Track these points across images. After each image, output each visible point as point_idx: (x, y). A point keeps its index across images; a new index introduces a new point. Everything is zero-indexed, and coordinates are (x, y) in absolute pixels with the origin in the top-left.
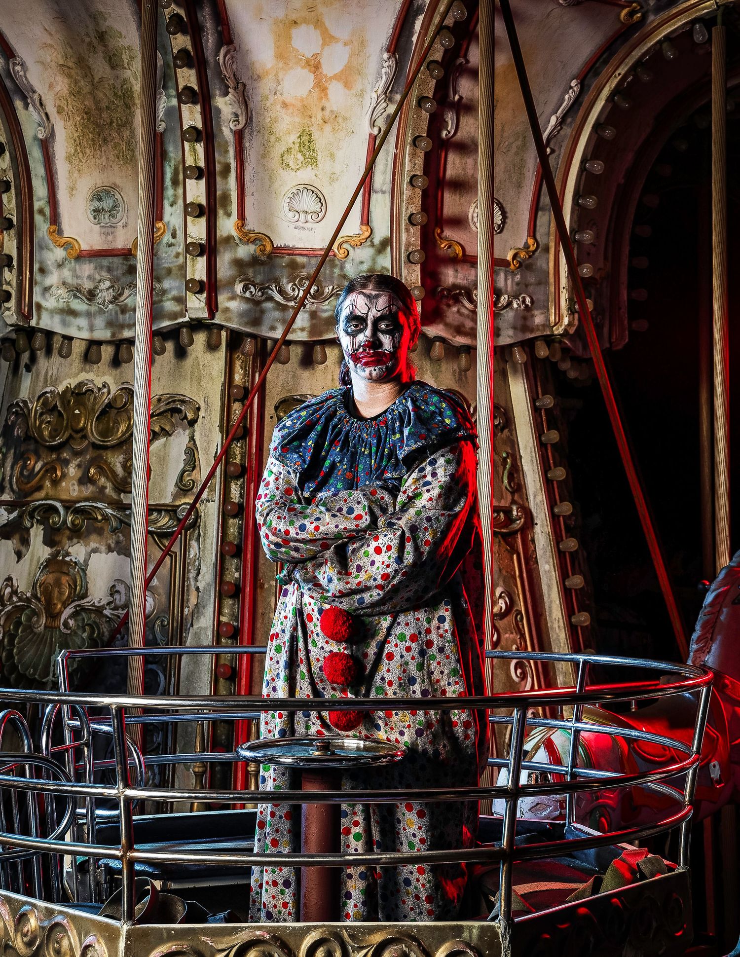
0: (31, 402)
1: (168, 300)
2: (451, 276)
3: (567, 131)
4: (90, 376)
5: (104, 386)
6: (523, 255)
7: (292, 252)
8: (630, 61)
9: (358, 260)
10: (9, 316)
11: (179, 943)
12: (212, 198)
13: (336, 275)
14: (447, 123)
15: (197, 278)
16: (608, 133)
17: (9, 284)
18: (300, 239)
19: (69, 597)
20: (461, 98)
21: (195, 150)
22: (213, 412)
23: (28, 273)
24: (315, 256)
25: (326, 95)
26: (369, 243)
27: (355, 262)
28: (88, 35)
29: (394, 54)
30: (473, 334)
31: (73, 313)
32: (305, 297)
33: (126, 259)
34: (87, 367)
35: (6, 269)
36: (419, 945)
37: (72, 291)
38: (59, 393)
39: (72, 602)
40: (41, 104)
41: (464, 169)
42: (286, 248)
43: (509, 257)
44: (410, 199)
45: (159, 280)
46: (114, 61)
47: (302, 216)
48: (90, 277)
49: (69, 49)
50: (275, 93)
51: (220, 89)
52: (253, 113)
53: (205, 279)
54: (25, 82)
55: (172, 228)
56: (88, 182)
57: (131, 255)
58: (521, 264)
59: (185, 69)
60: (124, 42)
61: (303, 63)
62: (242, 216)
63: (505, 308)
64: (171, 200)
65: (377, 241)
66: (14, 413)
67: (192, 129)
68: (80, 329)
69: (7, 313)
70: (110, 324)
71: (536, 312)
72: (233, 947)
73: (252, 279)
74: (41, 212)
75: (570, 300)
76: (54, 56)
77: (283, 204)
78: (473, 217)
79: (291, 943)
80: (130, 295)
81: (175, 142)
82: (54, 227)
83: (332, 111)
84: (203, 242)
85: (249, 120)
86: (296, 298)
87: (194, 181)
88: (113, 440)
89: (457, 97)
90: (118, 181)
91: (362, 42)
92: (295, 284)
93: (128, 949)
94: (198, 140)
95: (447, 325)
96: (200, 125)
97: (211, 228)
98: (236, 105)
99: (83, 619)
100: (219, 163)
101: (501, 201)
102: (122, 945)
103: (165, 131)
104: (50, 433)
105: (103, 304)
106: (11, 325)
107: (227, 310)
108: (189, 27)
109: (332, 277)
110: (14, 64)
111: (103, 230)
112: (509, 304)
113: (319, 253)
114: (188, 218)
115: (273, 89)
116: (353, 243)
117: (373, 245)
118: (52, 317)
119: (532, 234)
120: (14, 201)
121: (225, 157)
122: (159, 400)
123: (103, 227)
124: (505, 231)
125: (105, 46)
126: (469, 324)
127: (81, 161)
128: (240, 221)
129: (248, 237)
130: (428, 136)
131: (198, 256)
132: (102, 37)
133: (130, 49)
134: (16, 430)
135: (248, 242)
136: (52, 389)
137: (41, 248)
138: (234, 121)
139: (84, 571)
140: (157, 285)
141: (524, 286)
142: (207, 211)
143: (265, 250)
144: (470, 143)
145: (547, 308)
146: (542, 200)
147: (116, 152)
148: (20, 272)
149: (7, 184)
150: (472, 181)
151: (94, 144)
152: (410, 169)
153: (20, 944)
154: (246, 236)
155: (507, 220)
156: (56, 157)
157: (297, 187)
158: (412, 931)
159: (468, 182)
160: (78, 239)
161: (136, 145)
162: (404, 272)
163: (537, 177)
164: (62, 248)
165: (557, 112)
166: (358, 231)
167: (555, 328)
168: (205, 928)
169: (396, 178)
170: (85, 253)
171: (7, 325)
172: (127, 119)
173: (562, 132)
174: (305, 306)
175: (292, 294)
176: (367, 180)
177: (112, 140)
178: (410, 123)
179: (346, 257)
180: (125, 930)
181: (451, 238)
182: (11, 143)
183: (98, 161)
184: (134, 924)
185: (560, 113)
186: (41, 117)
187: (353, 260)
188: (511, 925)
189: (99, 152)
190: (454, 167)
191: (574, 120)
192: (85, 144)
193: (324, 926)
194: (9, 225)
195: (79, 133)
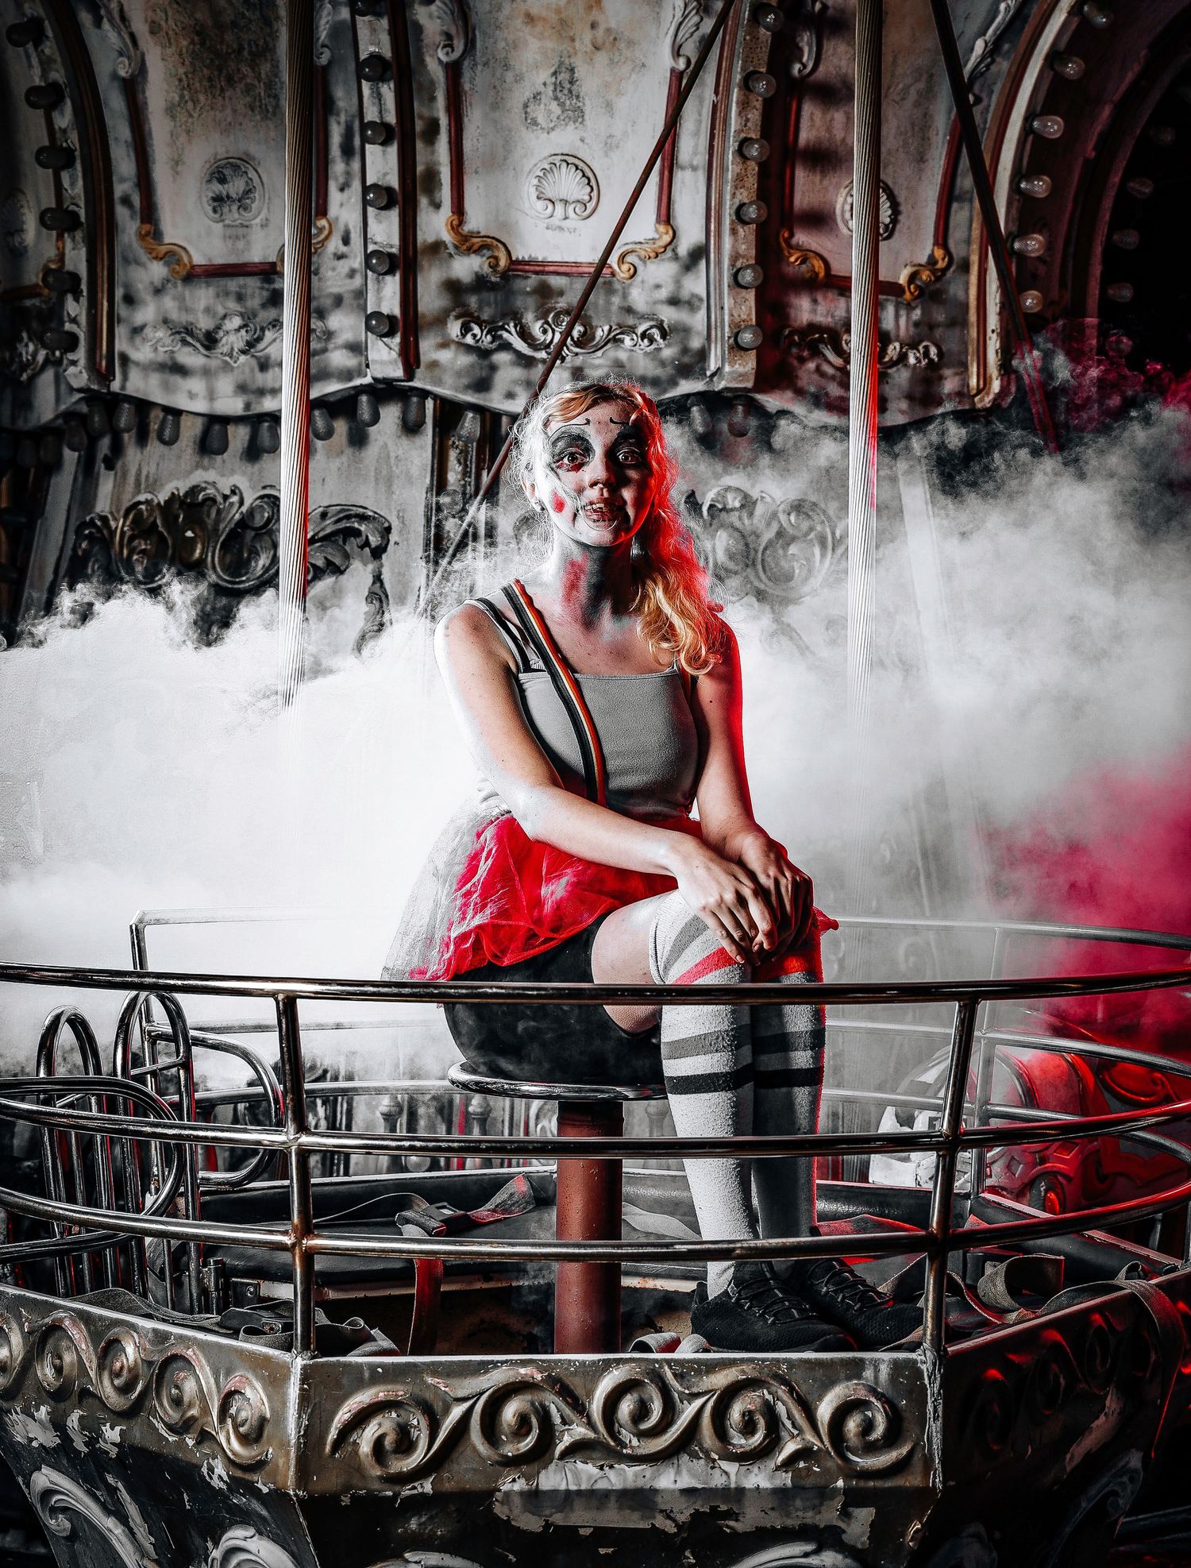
0: (116, 519)
1: (337, 348)
2: (805, 310)
3: (1003, 65)
4: (210, 475)
5: (233, 492)
6: (925, 275)
7: (541, 268)
9: (652, 281)
10: (75, 376)
11: (390, 1387)
12: (409, 177)
13: (614, 308)
14: (801, 50)
15: (385, 311)
16: (1071, 69)
17: (74, 321)
18: (556, 247)
20: (825, 7)
21: (378, 96)
22: (412, 535)
23: (105, 304)
24: (581, 275)
25: (599, 2)
26: (669, 254)
27: (646, 285)
30: (842, 407)
31: (180, 370)
32: (563, 343)
33: (267, 280)
34: (206, 461)
35: (70, 299)
36: (791, 1390)
37: (179, 333)
38: (159, 503)
40: (123, 19)
41: (829, 130)
42: (532, 262)
43: (902, 280)
44: (739, 180)
45: (322, 315)
47: (559, 207)
48: (208, 310)
52: (477, 33)
53: (397, 312)
55: (342, 227)
56: (201, 153)
57: (274, 272)
58: (921, 291)
62: (459, 209)
63: (893, 364)
64: (341, 180)
65: (683, 249)
66: (86, 537)
67: (376, 61)
68: (192, 396)
69: (72, 370)
70: (242, 388)
71: (946, 372)
72: (481, 1394)
73: (476, 314)
74: (126, 201)
75: (1004, 351)
77: (529, 189)
78: (843, 212)
79: (577, 1385)
80: (274, 340)
81: (346, 82)
82: (147, 227)
83: (608, 30)
84: (395, 250)
85: (470, 45)
86: (548, 346)
87: (378, 147)
88: (248, 580)
89: (818, 6)
90: (254, 149)
92: (547, 323)
93: (304, 1398)
94: (384, 79)
95: (799, 392)
96: (387, 53)
97: (408, 227)
98: (448, 19)
100: (421, 117)
101: (890, 183)
102: (293, 1391)
103: (330, 62)
104: (146, 569)
105: (230, 355)
106: (80, 390)
107: (434, 365)
109: (607, 310)
111: (229, 232)
112: (902, 358)
113: (585, 270)
114: (370, 210)
116: (643, 253)
117: (676, 257)
118: (146, 377)
119: (940, 241)
120: (80, 182)
121: (431, 108)
122: (324, 515)
123: (229, 226)
124: (896, 234)
126: (834, 390)
127: (191, 116)
128: (455, 217)
129: (468, 243)
130: (768, 72)
131: (386, 273)
134: (90, 564)
135: (471, 251)
136: (149, 496)
137: (127, 261)
140: (315, 324)
141: (926, 329)
142: (400, 198)
143: (497, 265)
144: (839, 85)
145: (964, 366)
146: (959, 180)
147: (248, 99)
148: (93, 304)
149: (70, 152)
150: (841, 150)
151: (212, 86)
152: (739, 127)
153: (107, 1390)
154: (466, 241)
155: (901, 218)
156: (150, 109)
157: (551, 159)
158: (779, 1369)
159: (836, 152)
160: (189, 248)
161: (282, 88)
162: (728, 302)
163: (950, 142)
164: (161, 263)
165: (984, 34)
166: (652, 234)
167: (976, 399)
168: (433, 1363)
169: (715, 143)
170: (198, 270)
171: (72, 390)
172: (266, 42)
173: (993, 68)
174: (563, 359)
175: (542, 339)
176: (667, 146)
177: (241, 80)
178: (739, 49)
179: (632, 277)
180: (299, 1367)
181: (806, 246)
182: (73, 85)
183: (219, 115)
184: (314, 1357)
185: (991, 34)
186: (123, 39)
187: (643, 282)
188: (943, 1357)
189: (220, 99)
190: (812, 126)
191: (1014, 47)
192: (197, 85)
193: (632, 1360)
194: (73, 222)
195: (188, 68)
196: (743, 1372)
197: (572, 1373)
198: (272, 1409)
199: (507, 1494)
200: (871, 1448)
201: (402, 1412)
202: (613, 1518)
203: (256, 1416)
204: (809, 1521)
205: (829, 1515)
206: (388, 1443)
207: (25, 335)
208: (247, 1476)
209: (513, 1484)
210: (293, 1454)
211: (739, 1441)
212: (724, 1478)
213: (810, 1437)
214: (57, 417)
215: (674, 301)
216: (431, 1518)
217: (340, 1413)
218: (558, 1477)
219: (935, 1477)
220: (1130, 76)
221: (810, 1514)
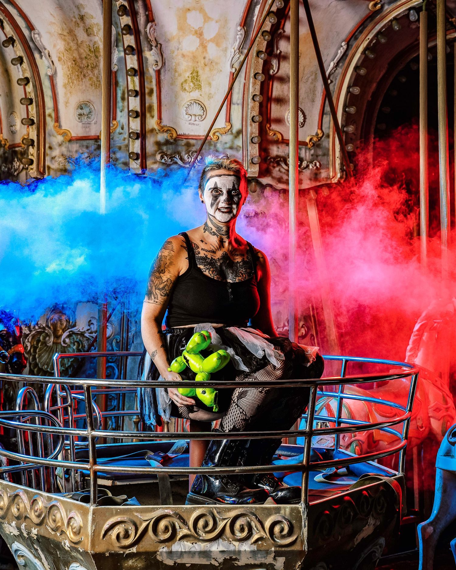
1: (119, 164)
3: (340, 70)
6: (315, 139)
7: (187, 137)
8: (375, 31)
9: (224, 141)
10: (32, 173)
11: (122, 516)
12: (143, 107)
13: (212, 150)
14: (273, 65)
15: (135, 152)
16: (362, 72)
17: (32, 155)
18: (192, 130)
19: (66, 326)
20: (281, 52)
21: (134, 81)
23: (43, 149)
24: (200, 139)
25: (206, 50)
26: (230, 132)
28: (74, 17)
29: (243, 27)
30: (287, 182)
32: (194, 162)
33: (95, 141)
35: (31, 147)
36: (256, 517)
37: (66, 159)
39: (68, 329)
40: (49, 56)
41: (282, 91)
42: (184, 135)
43: (307, 141)
44: (253, 108)
45: (114, 153)
46: (88, 31)
47: (193, 117)
48: (77, 151)
49: (64, 25)
50: (178, 49)
51: (148, 47)
52: (166, 60)
53: (139, 152)
54: (41, 44)
55: (121, 124)
56: (75, 100)
57: (98, 139)
58: (314, 144)
59: (128, 35)
60: (94, 21)
61: (193, 32)
62: (160, 118)
63: (305, 168)
64: (121, 108)
65: (234, 131)
67: (132, 70)
69: (31, 171)
71: (322, 171)
72: (152, 519)
73: (165, 152)
74: (50, 115)
75: (342, 164)
76: (56, 29)
77: (183, 111)
78: (287, 118)
79: (185, 516)
81: (123, 76)
82: (57, 124)
83: (209, 59)
84: (139, 132)
85: (164, 64)
86: (189, 163)
87: (133, 98)
89: (278, 52)
90: (92, 98)
91: (226, 20)
92: (189, 155)
93: (94, 520)
94: (135, 75)
95: (273, 178)
96: (136, 67)
97: (143, 124)
98: (156, 56)
99: (74, 339)
100: (147, 88)
101: (303, 109)
102: (90, 517)
103: (117, 70)
106: (34, 178)
107: (152, 169)
108: (130, 12)
109: (209, 151)
110: (34, 34)
111: (84, 125)
112: (308, 166)
113: (202, 138)
114: (130, 118)
115: (177, 48)
116: (221, 132)
117: (232, 133)
118: (56, 173)
119: (320, 128)
120: (35, 109)
121: (151, 85)
123: (84, 124)
124: (305, 126)
125: (84, 23)
126: (285, 177)
127: (71, 88)
128: (159, 121)
129: (164, 129)
130: (263, 72)
131: (136, 139)
132: (82, 18)
133: (97, 24)
135: (164, 132)
137: (50, 135)
138: (156, 65)
139: (74, 312)
140: (112, 155)
141: (315, 157)
142: (140, 114)
143: (173, 136)
144: (286, 77)
145: (328, 168)
146: (326, 108)
147: (90, 82)
148: (38, 149)
149: (31, 100)
150: (287, 98)
151: (78, 78)
152: (252, 91)
153: (33, 516)
154: (162, 128)
155: (306, 120)
156: (58, 85)
157: (190, 101)
158: (252, 510)
159: (285, 99)
160: (70, 131)
161: (101, 78)
162: (249, 148)
163: (323, 96)
164: (61, 136)
165: (333, 60)
166: (224, 126)
167: (332, 180)
168: (136, 508)
169: (245, 96)
170: (74, 138)
172: (96, 64)
173: (337, 71)
174: (194, 167)
175: (187, 160)
176: (229, 97)
177: (88, 76)
178: (253, 65)
179: (217, 140)
180: (92, 509)
181: (275, 130)
182: (33, 78)
183: (81, 87)
184: (97, 506)
185: (336, 60)
186: (49, 63)
187: (221, 142)
188: (307, 506)
189: (81, 82)
190: (277, 90)
191: (343, 64)
192: (74, 77)
193: (203, 507)
194: (32, 123)
195: (71, 72)
196: (240, 511)
197: (183, 512)
198: (83, 523)
199: (161, 552)
200: (283, 537)
201: (126, 524)
202: (197, 561)
203: (78, 526)
204: (263, 562)
205: (269, 560)
206: (122, 535)
207: (16, 159)
208: (76, 546)
209: (163, 549)
210: (90, 539)
211: (239, 535)
212: (234, 547)
213: (263, 533)
215: (231, 148)
216: (136, 560)
217: (105, 525)
218: (178, 547)
219: (305, 547)
220: (382, 74)
221: (263, 559)
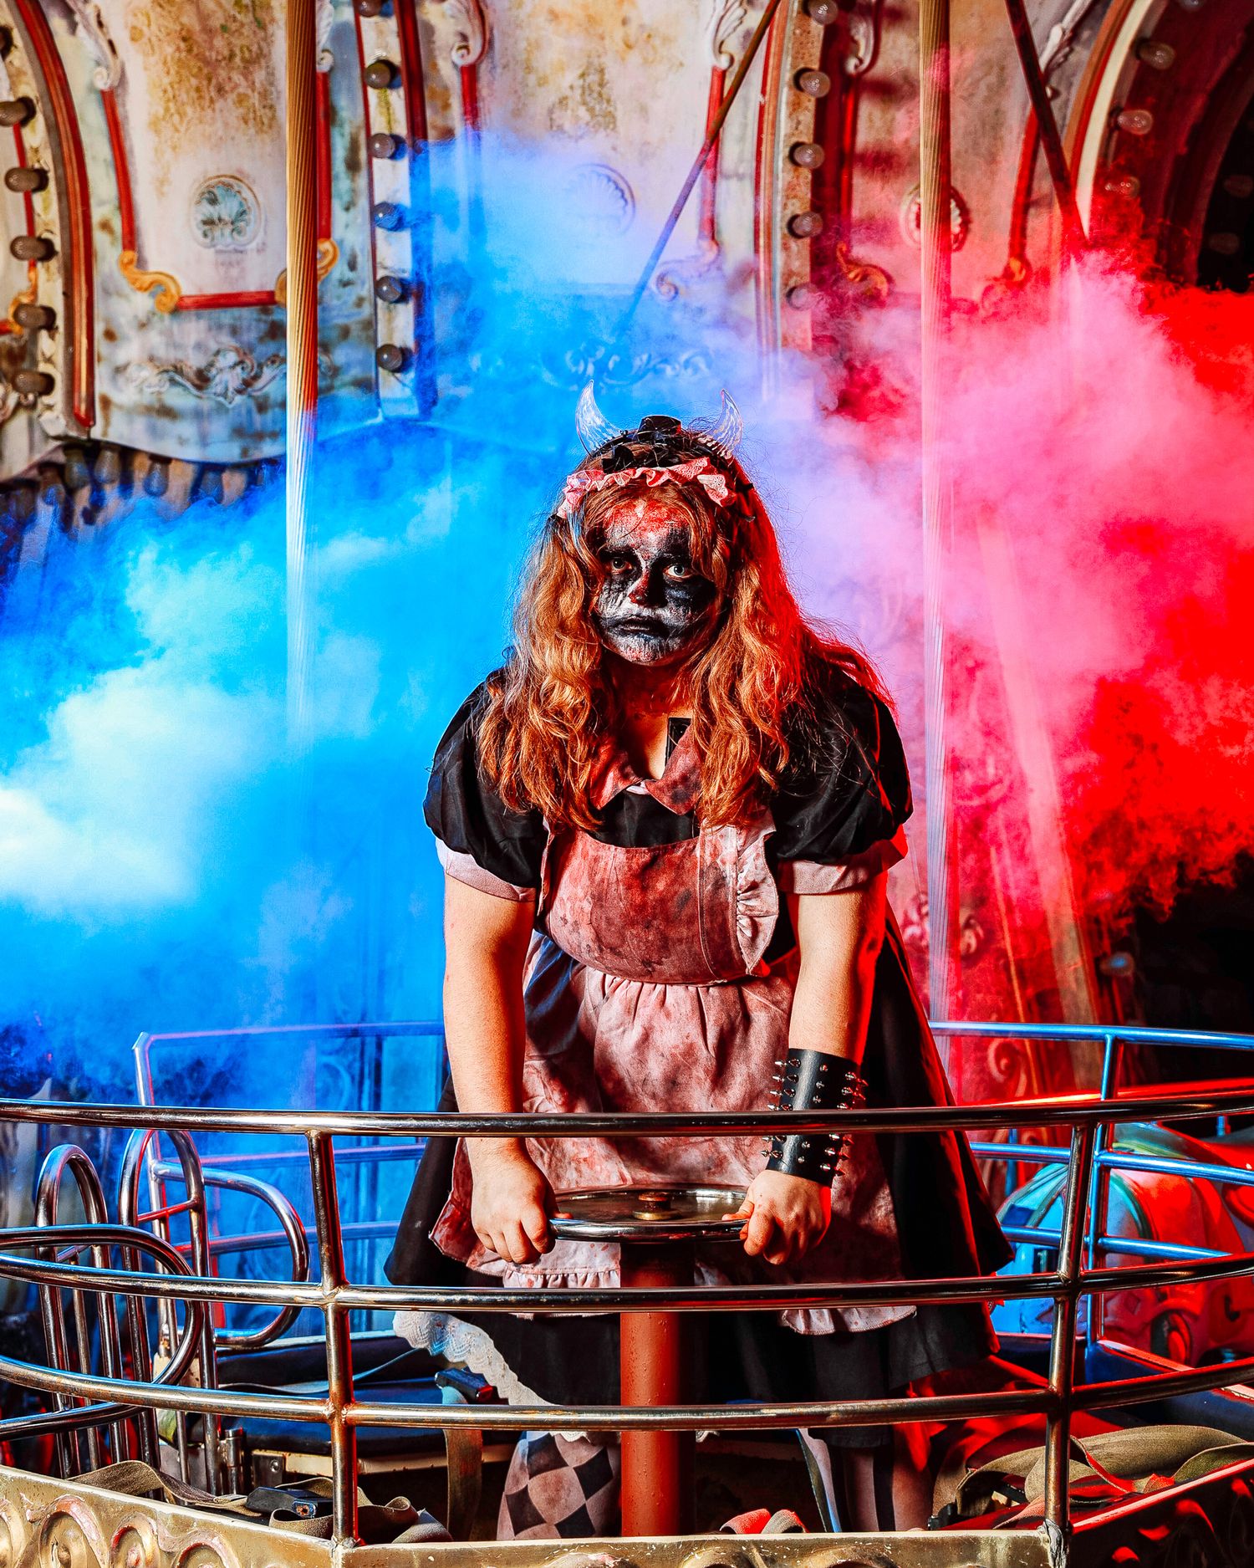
1: (344, 385)
3: (1082, 55)
6: (1001, 290)
9: (695, 304)
10: (51, 421)
12: (422, 192)
13: (655, 334)
14: (856, 43)
15: (398, 343)
16: (1160, 57)
17: (49, 360)
21: (388, 106)
23: (84, 341)
26: (714, 272)
27: (689, 308)
31: (167, 412)
33: (266, 312)
35: (44, 334)
37: (166, 371)
40: (100, 24)
41: (890, 132)
43: (975, 295)
44: (790, 190)
45: (327, 349)
48: (199, 346)
52: (495, 32)
53: (410, 343)
55: (348, 251)
56: (189, 171)
57: (274, 302)
58: (997, 307)
62: (477, 227)
64: (346, 198)
65: (730, 267)
67: (383, 67)
68: (182, 441)
69: (47, 415)
70: (238, 432)
74: (105, 226)
78: (907, 220)
80: (274, 378)
81: (350, 89)
82: (130, 254)
83: (642, 26)
84: (406, 276)
85: (488, 45)
87: (387, 162)
90: (247, 167)
92: (579, 352)
94: (391, 85)
96: (396, 58)
97: (422, 250)
98: (463, 17)
100: (435, 127)
101: (960, 189)
103: (332, 69)
106: (57, 438)
107: (455, 402)
109: (646, 337)
111: (221, 258)
113: (625, 294)
114: (380, 232)
116: (685, 273)
117: (722, 276)
119: (1016, 252)
120: (55, 206)
121: (445, 118)
123: (221, 252)
124: (967, 245)
127: (177, 130)
130: (823, 68)
131: (397, 301)
137: (107, 293)
138: (460, 48)
140: (322, 358)
142: (412, 217)
144: (900, 81)
146: (1035, 184)
147: (241, 111)
148: (70, 339)
149: (42, 175)
150: (905, 153)
151: (200, 97)
152: (789, 131)
155: (973, 227)
156: (131, 125)
157: (580, 170)
158: (883, 1550)
159: (902, 156)
160: (177, 277)
161: (278, 98)
162: (780, 325)
163: (1026, 143)
164: (146, 294)
165: (1060, 19)
166: (693, 252)
168: (491, 1549)
169: (763, 149)
170: (188, 301)
171: (47, 437)
172: (260, 48)
173: (1073, 58)
175: (574, 369)
177: (233, 89)
178: (788, 44)
179: (674, 298)
180: (340, 1557)
181: (867, 261)
182: (46, 99)
183: (208, 129)
184: (356, 1545)
185: (1069, 21)
186: (101, 47)
187: (685, 306)
188: (1068, 1534)
189: (209, 111)
190: (871, 127)
191: (1094, 34)
192: (184, 97)
193: (716, 1542)
194: (47, 251)
195: (173, 77)
196: (842, 1554)
197: (648, 1558)
214: (31, 468)
215: (720, 324)
220: (1224, 62)
